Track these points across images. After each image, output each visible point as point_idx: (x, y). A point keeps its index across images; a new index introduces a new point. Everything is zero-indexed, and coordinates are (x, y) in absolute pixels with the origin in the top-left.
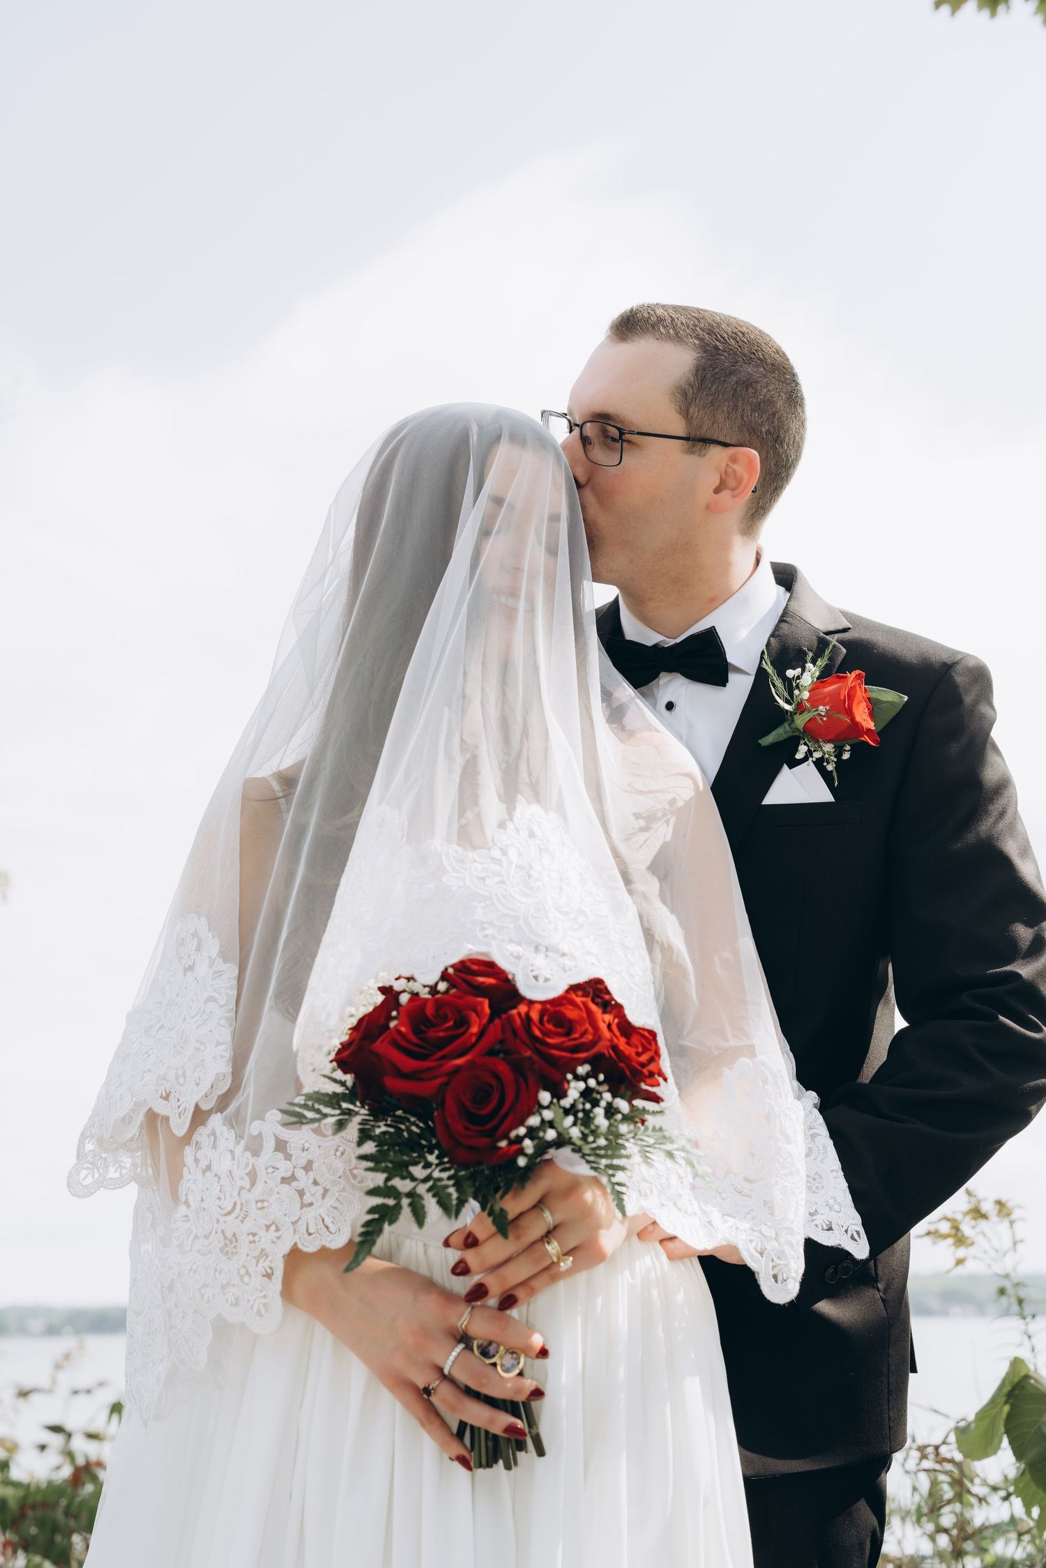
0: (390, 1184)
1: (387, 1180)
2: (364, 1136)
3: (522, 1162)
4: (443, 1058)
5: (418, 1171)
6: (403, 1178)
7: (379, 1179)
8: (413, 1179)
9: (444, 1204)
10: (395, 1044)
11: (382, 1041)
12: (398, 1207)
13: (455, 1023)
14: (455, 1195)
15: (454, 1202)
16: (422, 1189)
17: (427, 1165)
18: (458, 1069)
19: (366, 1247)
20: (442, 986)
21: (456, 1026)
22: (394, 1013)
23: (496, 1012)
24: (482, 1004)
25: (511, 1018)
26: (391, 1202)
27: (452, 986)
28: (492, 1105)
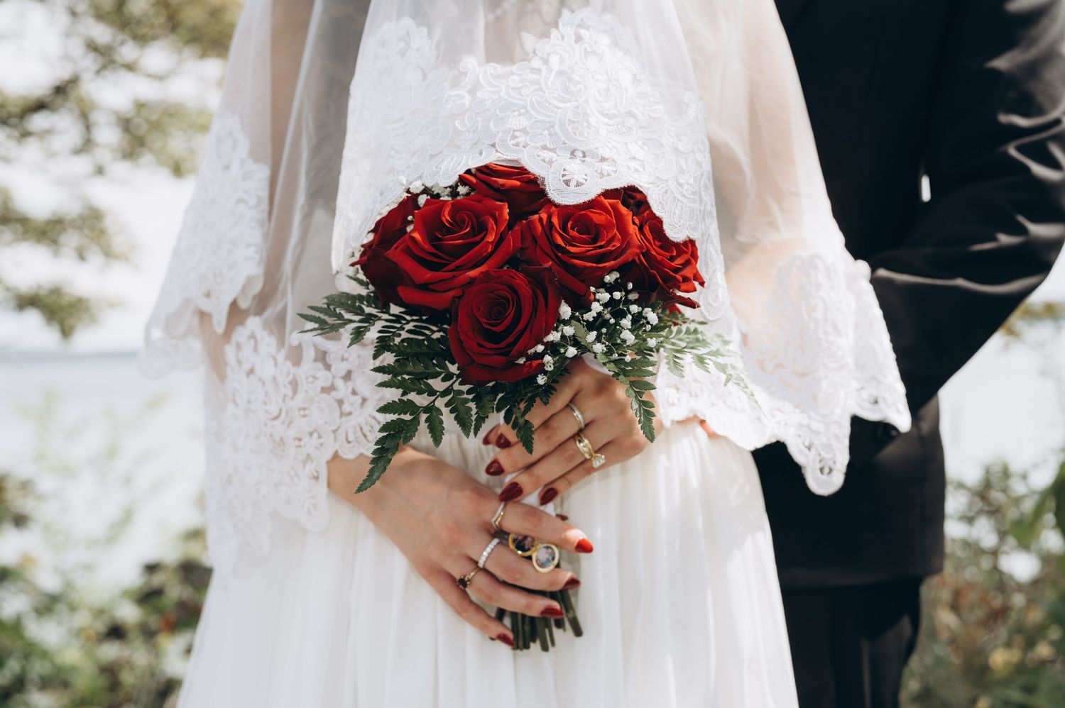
0: (405, 398)
1: (403, 394)
2: (383, 345)
3: (541, 380)
4: (457, 268)
5: (437, 384)
6: (420, 392)
7: (393, 394)
8: (432, 392)
9: (463, 422)
10: (408, 252)
11: (396, 248)
12: (416, 421)
13: (473, 227)
14: (474, 411)
15: (473, 418)
16: (440, 403)
17: (448, 377)
18: (473, 281)
19: (381, 463)
20: (462, 190)
21: (474, 232)
22: (410, 218)
23: (516, 217)
24: (501, 209)
25: (531, 226)
26: (408, 417)
27: (472, 189)
28: (507, 322)
